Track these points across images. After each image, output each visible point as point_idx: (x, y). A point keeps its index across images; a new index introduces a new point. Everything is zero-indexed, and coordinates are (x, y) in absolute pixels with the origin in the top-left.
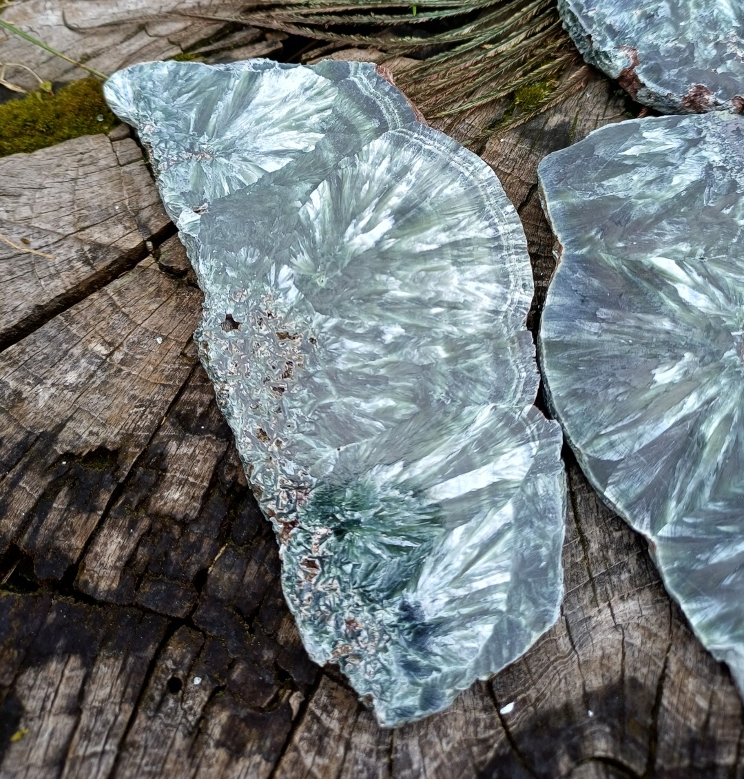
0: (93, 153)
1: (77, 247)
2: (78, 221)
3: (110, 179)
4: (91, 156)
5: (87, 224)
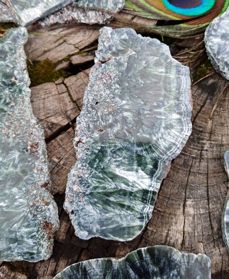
0: (50, 89)
1: (46, 123)
2: (46, 115)
3: (56, 99)
4: (49, 91)
5: (49, 115)
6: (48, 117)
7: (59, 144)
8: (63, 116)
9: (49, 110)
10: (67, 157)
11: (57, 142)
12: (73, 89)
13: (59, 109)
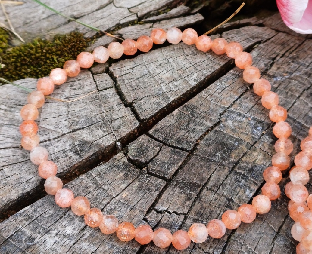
1: (70, 142)
2: (72, 125)
3: (94, 99)
5: (77, 127)
6: (74, 131)
7: (96, 183)
8: (105, 129)
9: (78, 117)
10: (113, 207)
11: (91, 178)
12: (127, 82)
13: (98, 116)
